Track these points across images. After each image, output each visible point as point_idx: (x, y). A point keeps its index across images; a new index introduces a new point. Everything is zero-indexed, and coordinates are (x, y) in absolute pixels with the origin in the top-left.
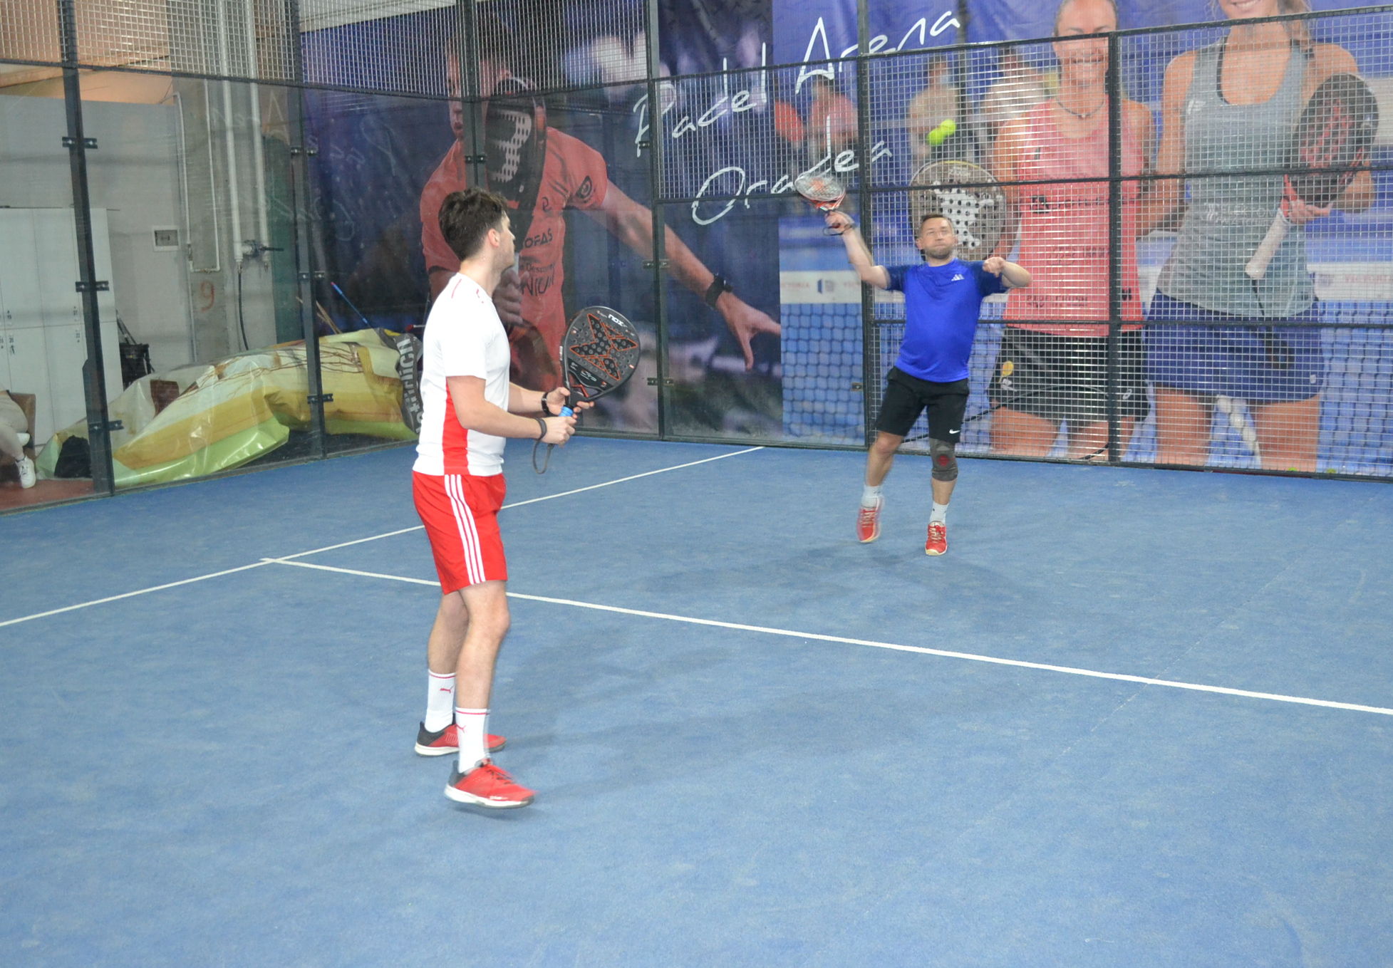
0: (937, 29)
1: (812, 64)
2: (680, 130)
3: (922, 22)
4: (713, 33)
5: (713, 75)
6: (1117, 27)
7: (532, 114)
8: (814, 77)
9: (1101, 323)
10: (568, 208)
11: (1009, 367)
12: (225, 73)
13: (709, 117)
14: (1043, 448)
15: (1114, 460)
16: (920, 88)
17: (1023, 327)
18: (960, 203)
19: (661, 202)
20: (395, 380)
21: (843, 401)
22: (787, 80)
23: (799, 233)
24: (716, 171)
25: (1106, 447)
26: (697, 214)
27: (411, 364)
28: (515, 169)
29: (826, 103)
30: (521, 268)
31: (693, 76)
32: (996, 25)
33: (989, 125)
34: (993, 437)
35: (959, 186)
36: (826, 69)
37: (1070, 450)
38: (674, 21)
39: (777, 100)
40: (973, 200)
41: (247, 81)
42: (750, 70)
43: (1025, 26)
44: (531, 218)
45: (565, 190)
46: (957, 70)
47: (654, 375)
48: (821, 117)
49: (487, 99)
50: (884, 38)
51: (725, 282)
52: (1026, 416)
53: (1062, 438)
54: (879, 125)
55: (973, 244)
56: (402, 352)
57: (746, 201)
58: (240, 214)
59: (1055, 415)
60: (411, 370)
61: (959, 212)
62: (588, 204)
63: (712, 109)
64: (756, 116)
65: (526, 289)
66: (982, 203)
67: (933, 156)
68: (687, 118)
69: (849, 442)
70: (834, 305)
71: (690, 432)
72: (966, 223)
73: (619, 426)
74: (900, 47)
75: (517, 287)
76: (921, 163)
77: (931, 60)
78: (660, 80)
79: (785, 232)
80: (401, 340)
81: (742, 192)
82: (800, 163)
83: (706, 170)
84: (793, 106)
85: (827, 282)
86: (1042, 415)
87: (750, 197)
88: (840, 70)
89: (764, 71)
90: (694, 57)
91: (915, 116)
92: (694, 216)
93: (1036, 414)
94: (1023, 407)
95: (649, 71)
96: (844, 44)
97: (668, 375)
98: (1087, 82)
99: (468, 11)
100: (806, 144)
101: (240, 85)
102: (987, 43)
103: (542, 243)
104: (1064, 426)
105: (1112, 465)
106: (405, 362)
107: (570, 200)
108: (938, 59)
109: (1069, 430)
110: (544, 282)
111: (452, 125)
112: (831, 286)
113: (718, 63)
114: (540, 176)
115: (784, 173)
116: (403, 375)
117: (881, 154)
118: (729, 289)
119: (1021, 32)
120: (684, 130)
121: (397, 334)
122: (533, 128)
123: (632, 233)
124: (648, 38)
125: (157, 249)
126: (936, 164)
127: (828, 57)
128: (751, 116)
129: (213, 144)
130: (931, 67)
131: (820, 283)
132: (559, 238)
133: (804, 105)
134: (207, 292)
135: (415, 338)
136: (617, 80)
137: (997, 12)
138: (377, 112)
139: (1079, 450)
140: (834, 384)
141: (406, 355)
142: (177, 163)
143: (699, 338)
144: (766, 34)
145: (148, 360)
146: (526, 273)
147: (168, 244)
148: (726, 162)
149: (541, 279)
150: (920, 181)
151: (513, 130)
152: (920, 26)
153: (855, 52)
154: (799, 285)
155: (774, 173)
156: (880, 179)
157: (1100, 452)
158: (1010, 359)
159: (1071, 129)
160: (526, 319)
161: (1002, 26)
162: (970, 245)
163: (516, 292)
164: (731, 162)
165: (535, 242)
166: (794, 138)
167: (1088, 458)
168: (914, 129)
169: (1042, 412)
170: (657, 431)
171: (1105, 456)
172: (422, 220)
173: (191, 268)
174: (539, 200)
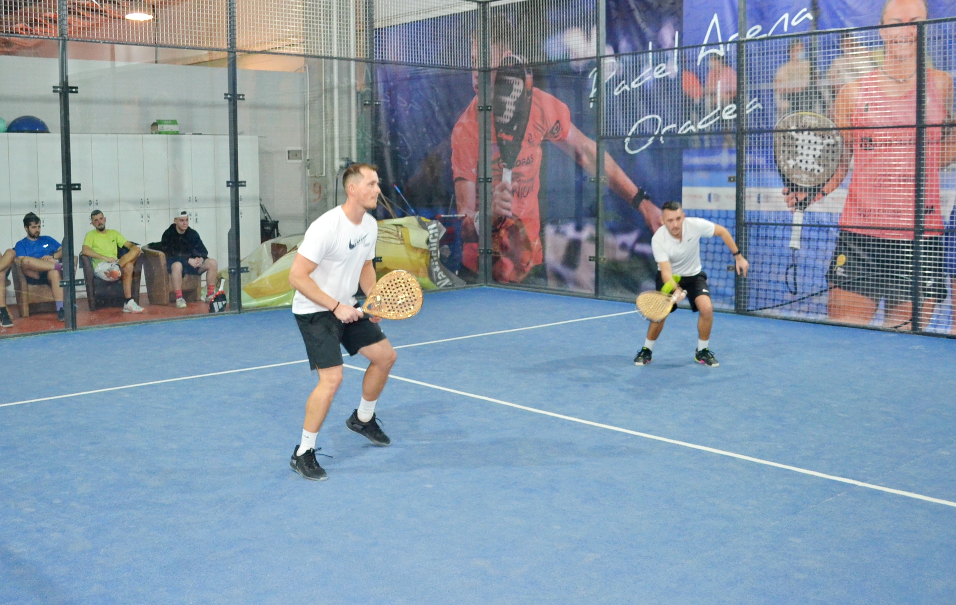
0: (796, 21)
1: (709, 45)
2: (620, 89)
3: (786, 16)
4: (643, 26)
5: (643, 53)
6: (928, 17)
7: (524, 79)
8: (711, 54)
9: (908, 230)
10: (544, 140)
11: (842, 259)
12: (335, 55)
13: (640, 81)
14: (866, 319)
15: (915, 329)
16: (785, 61)
17: (854, 231)
18: (810, 142)
19: (602, 138)
20: (425, 250)
21: (723, 278)
22: (693, 56)
23: (697, 161)
24: (643, 117)
25: (911, 320)
26: (629, 146)
27: (435, 240)
28: (511, 115)
29: (719, 72)
30: (513, 180)
31: (629, 54)
32: (837, 17)
33: (834, 87)
34: (830, 309)
35: (810, 129)
36: (719, 49)
37: (886, 321)
38: (617, 18)
39: (685, 70)
40: (819, 140)
41: (349, 60)
42: (667, 50)
43: (859, 18)
44: (520, 147)
45: (543, 128)
46: (810, 48)
47: (593, 254)
48: (715, 81)
49: (494, 69)
50: (759, 28)
51: (645, 193)
52: (856, 295)
53: (881, 312)
54: (755, 87)
55: (819, 171)
56: (431, 232)
57: (661, 138)
58: (340, 141)
59: (877, 296)
60: (435, 244)
61: (809, 148)
62: (557, 138)
63: (641, 76)
64: (671, 81)
65: (515, 193)
66: (826, 141)
67: (793, 109)
68: (624, 82)
69: (726, 307)
70: (719, 211)
71: (617, 294)
72: (814, 156)
73: (571, 288)
74: (770, 34)
75: (509, 192)
76: (785, 113)
77: (793, 42)
78: (604, 57)
79: (687, 160)
80: (430, 224)
81: (660, 132)
82: (700, 113)
83: (636, 117)
84: (696, 74)
85: (715, 195)
86: (867, 295)
87: (664, 136)
88: (728, 49)
89: (676, 51)
90: (630, 41)
91: (780, 81)
92: (626, 148)
93: (863, 294)
94: (854, 289)
95: (598, 51)
96: (731, 32)
97: (602, 254)
98: (906, 56)
99: (485, 13)
100: (704, 100)
101: (345, 63)
102: (832, 30)
103: (527, 163)
104: (882, 303)
105: (914, 334)
106: (432, 239)
107: (545, 136)
108: (798, 41)
109: (886, 306)
110: (527, 189)
111: (474, 85)
112: (718, 197)
113: (645, 44)
114: (528, 120)
115: (689, 119)
116: (431, 247)
117: (754, 107)
118: (647, 198)
119: (856, 22)
120: (622, 90)
121: (429, 221)
122: (524, 88)
123: (585, 159)
124: (598, 29)
125: (290, 161)
126: (795, 114)
127: (720, 41)
128: (668, 81)
129: (326, 97)
130: (793, 46)
131: (709, 196)
132: (538, 161)
133: (704, 73)
134: (317, 189)
135: (439, 223)
136: (580, 57)
137: (838, 9)
138: (428, 77)
139: (893, 322)
140: (717, 266)
141: (433, 234)
142: (304, 108)
143: (627, 230)
144: (679, 25)
145: (278, 230)
146: (516, 184)
147: (295, 159)
148: (650, 112)
149: (525, 187)
150: (782, 127)
151: (511, 89)
152: (784, 19)
153: (737, 38)
154: (695, 196)
155: (682, 118)
156: (755, 124)
157: (906, 323)
158: (845, 254)
159: (892, 90)
160: (515, 213)
161: (842, 18)
162: (816, 172)
163: (508, 195)
164: (653, 112)
165: (521, 164)
166: (696, 95)
167: (896, 327)
168: (780, 90)
169: (866, 292)
170: (593, 292)
171: (910, 326)
172: (452, 146)
173: (309, 173)
174: (526, 135)
